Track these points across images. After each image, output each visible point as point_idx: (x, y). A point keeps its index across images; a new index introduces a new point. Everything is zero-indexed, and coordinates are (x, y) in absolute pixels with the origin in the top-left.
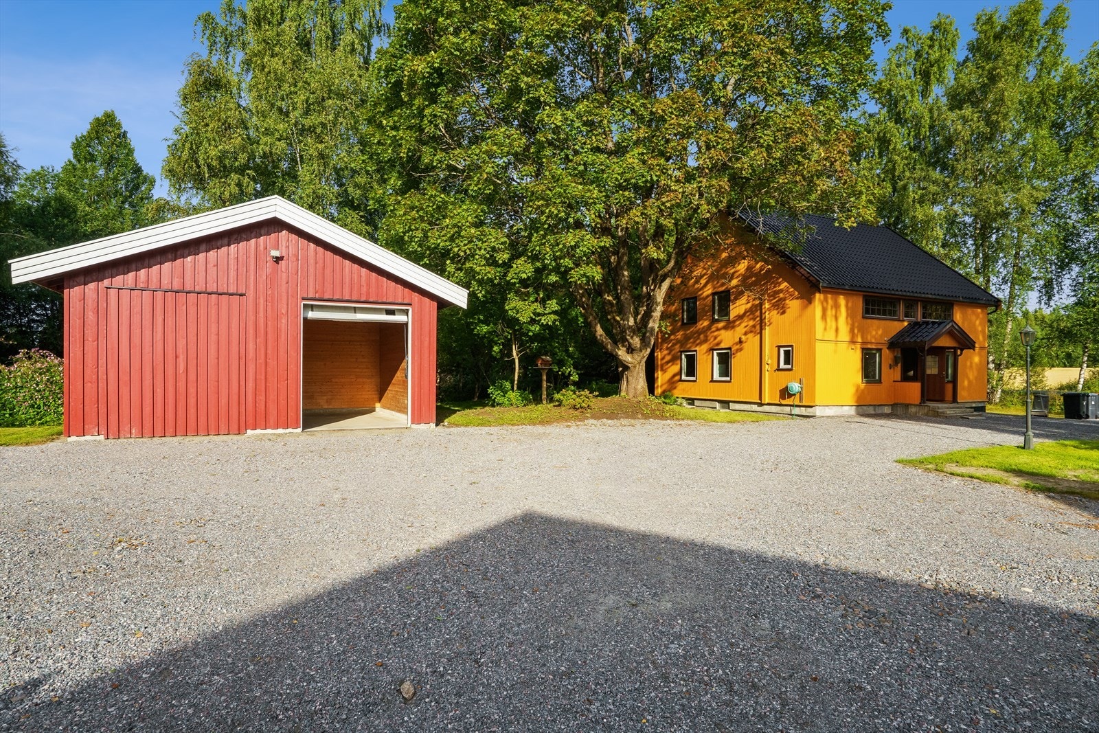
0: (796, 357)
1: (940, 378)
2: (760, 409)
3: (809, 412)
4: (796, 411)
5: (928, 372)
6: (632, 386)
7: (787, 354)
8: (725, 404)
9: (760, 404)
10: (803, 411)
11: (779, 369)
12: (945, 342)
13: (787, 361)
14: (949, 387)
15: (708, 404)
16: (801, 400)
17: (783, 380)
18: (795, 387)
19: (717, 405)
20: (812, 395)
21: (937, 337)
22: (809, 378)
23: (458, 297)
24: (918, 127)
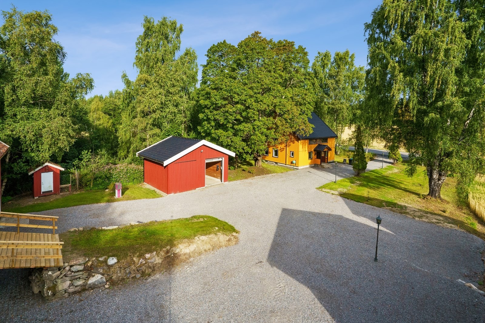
0: (295, 154)
1: (324, 157)
2: (286, 166)
3: (297, 168)
4: (294, 167)
5: (322, 156)
6: (259, 164)
7: (292, 153)
8: (276, 163)
9: (286, 165)
10: (296, 167)
11: (290, 157)
12: (326, 150)
13: (292, 155)
14: (326, 159)
15: (272, 162)
16: (296, 165)
17: (291, 159)
18: (294, 162)
19: (274, 163)
20: (298, 165)
21: (324, 149)
22: (297, 160)
23: (233, 154)
24: (321, 80)
